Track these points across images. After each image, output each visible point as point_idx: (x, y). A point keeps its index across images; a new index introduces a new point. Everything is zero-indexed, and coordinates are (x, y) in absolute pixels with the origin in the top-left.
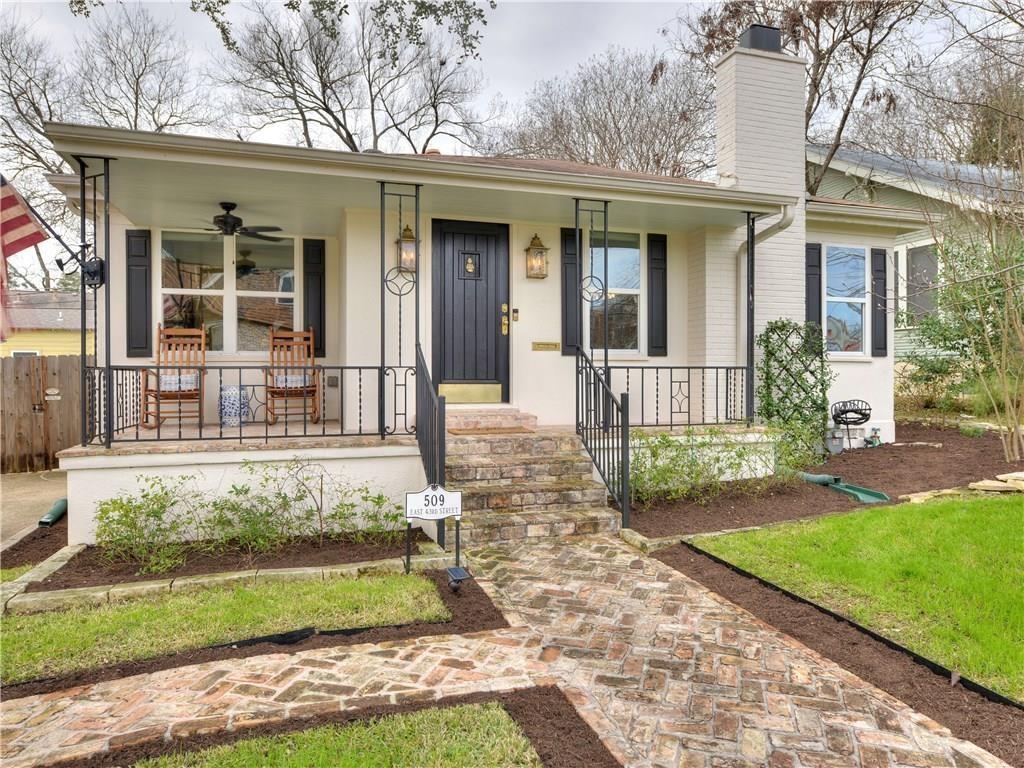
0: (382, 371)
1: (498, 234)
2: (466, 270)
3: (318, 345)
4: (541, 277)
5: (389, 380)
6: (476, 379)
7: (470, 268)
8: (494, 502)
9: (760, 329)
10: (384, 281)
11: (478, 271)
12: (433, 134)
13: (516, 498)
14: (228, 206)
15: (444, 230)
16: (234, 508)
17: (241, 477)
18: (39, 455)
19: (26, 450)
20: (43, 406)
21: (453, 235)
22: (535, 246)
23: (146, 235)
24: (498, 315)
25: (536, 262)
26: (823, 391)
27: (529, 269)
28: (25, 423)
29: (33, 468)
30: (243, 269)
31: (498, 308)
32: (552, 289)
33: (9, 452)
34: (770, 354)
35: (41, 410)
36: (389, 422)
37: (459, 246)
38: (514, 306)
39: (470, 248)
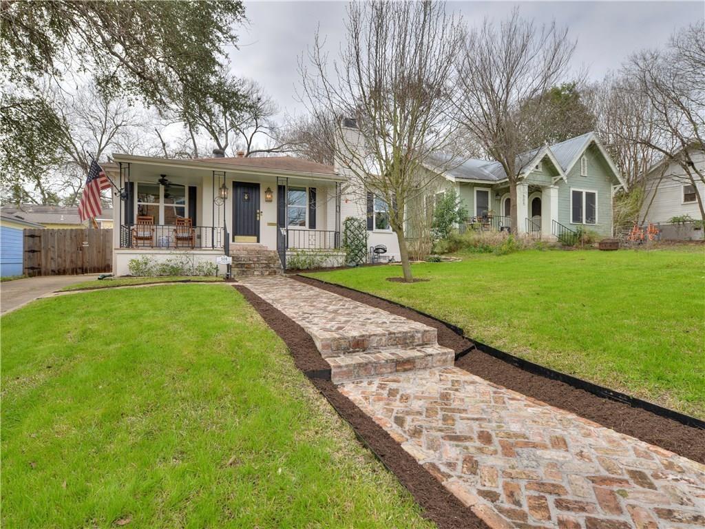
0: (213, 228)
1: (256, 187)
2: (244, 199)
3: (193, 222)
4: (270, 201)
5: (215, 231)
6: (248, 235)
7: (246, 198)
8: (246, 266)
9: (343, 219)
10: (214, 201)
11: (248, 199)
12: (255, 132)
13: (253, 265)
14: (163, 176)
15: (236, 185)
16: (167, 265)
17: (169, 257)
18: (80, 268)
19: (74, 266)
20: (82, 249)
21: (241, 186)
22: (269, 191)
23: (132, 184)
24: (256, 213)
25: (269, 196)
26: (366, 241)
27: (266, 198)
28: (74, 255)
29: (77, 273)
30: (166, 196)
31: (256, 211)
32: (274, 205)
33: (67, 267)
34: (347, 228)
35: (81, 250)
36: (215, 244)
37: (242, 190)
38: (261, 210)
39: (246, 191)
